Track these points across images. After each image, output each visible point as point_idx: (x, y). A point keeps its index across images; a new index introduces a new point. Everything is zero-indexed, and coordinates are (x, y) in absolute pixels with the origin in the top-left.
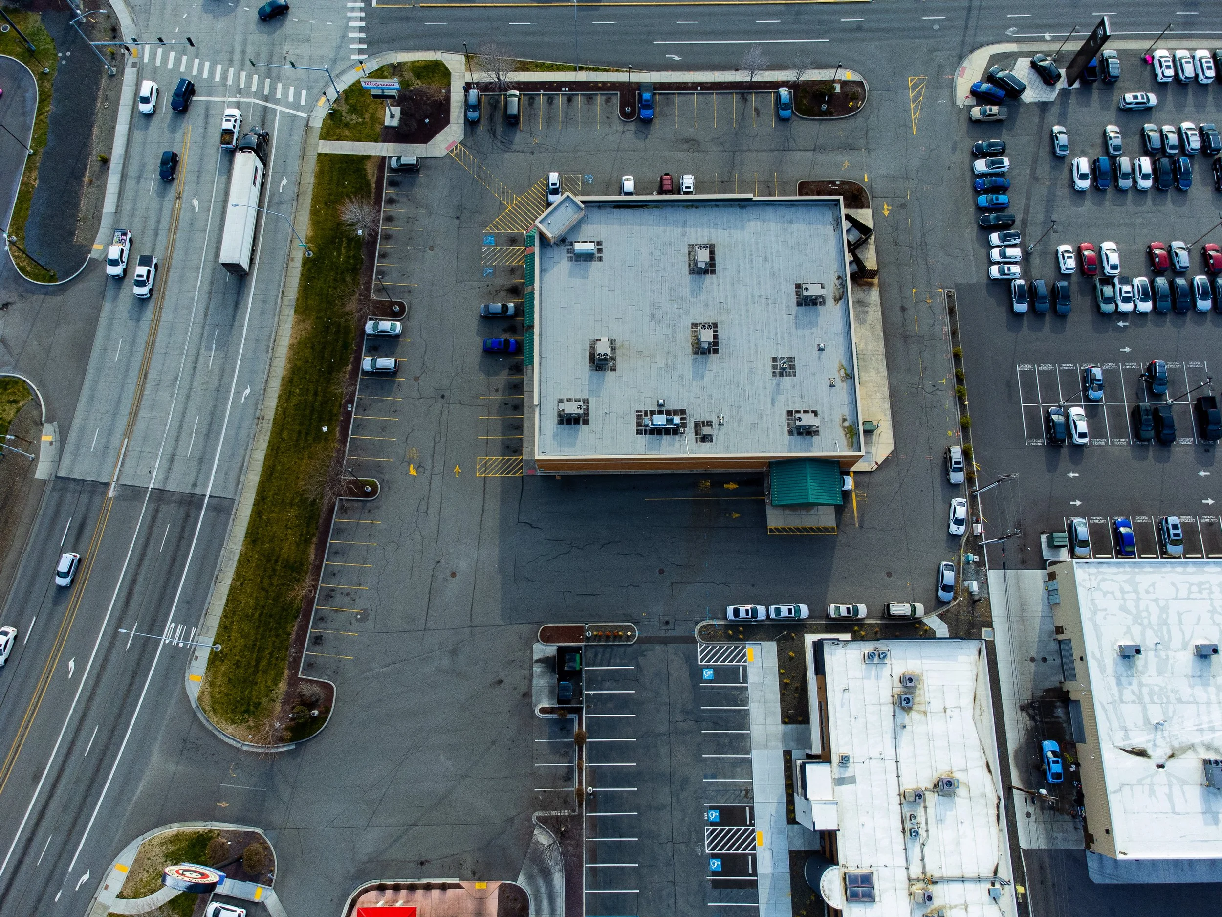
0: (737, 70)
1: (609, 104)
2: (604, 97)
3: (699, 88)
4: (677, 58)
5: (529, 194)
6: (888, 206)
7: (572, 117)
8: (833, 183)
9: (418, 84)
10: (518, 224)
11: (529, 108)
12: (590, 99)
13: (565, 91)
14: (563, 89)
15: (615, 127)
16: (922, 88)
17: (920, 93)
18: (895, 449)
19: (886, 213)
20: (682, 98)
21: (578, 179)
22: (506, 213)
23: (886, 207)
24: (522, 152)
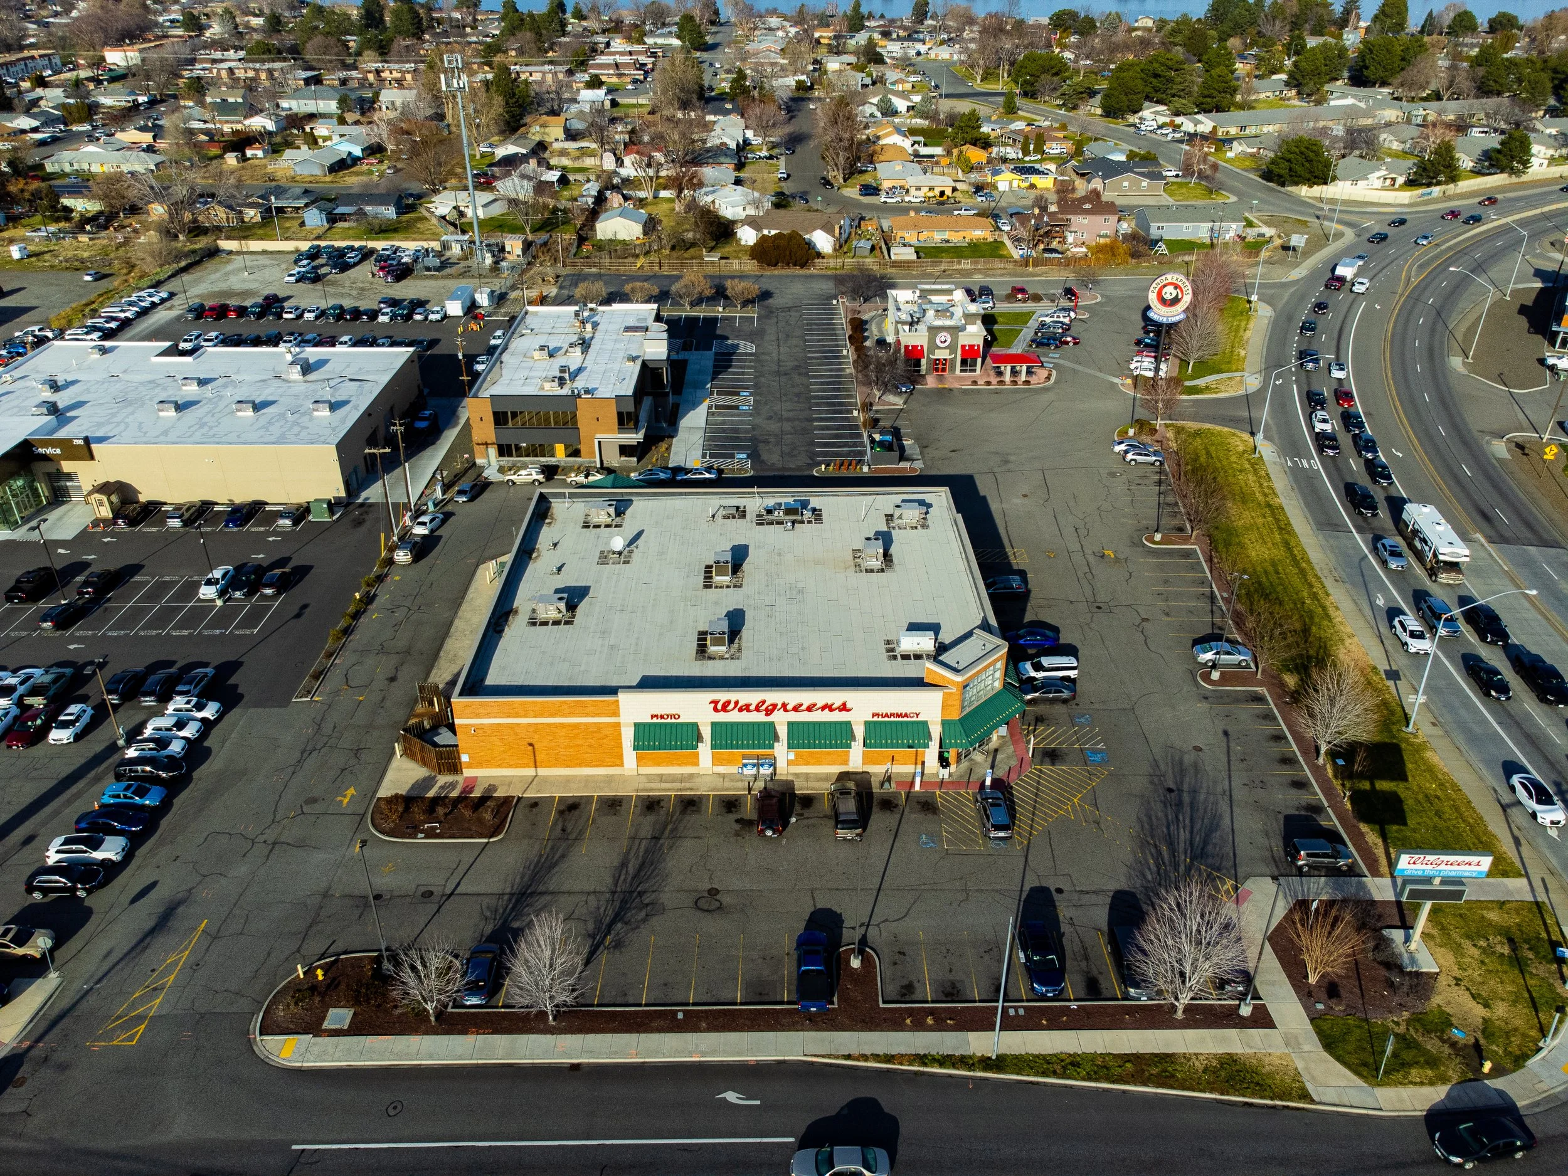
0: (575, 1067)
1: (905, 982)
2: (918, 996)
3: (680, 1016)
4: (731, 1097)
5: (1046, 821)
6: (341, 801)
7: (987, 957)
8: (430, 834)
9: (1397, 1024)
10: (1051, 777)
11: (1095, 972)
12: (951, 992)
13: (1016, 1008)
14: (1021, 1012)
15: (884, 934)
16: (119, 1017)
17: (133, 1006)
18: (477, 566)
19: (351, 791)
20: (726, 995)
21: (948, 841)
22: (1080, 792)
23: (346, 801)
24: (1082, 892)
